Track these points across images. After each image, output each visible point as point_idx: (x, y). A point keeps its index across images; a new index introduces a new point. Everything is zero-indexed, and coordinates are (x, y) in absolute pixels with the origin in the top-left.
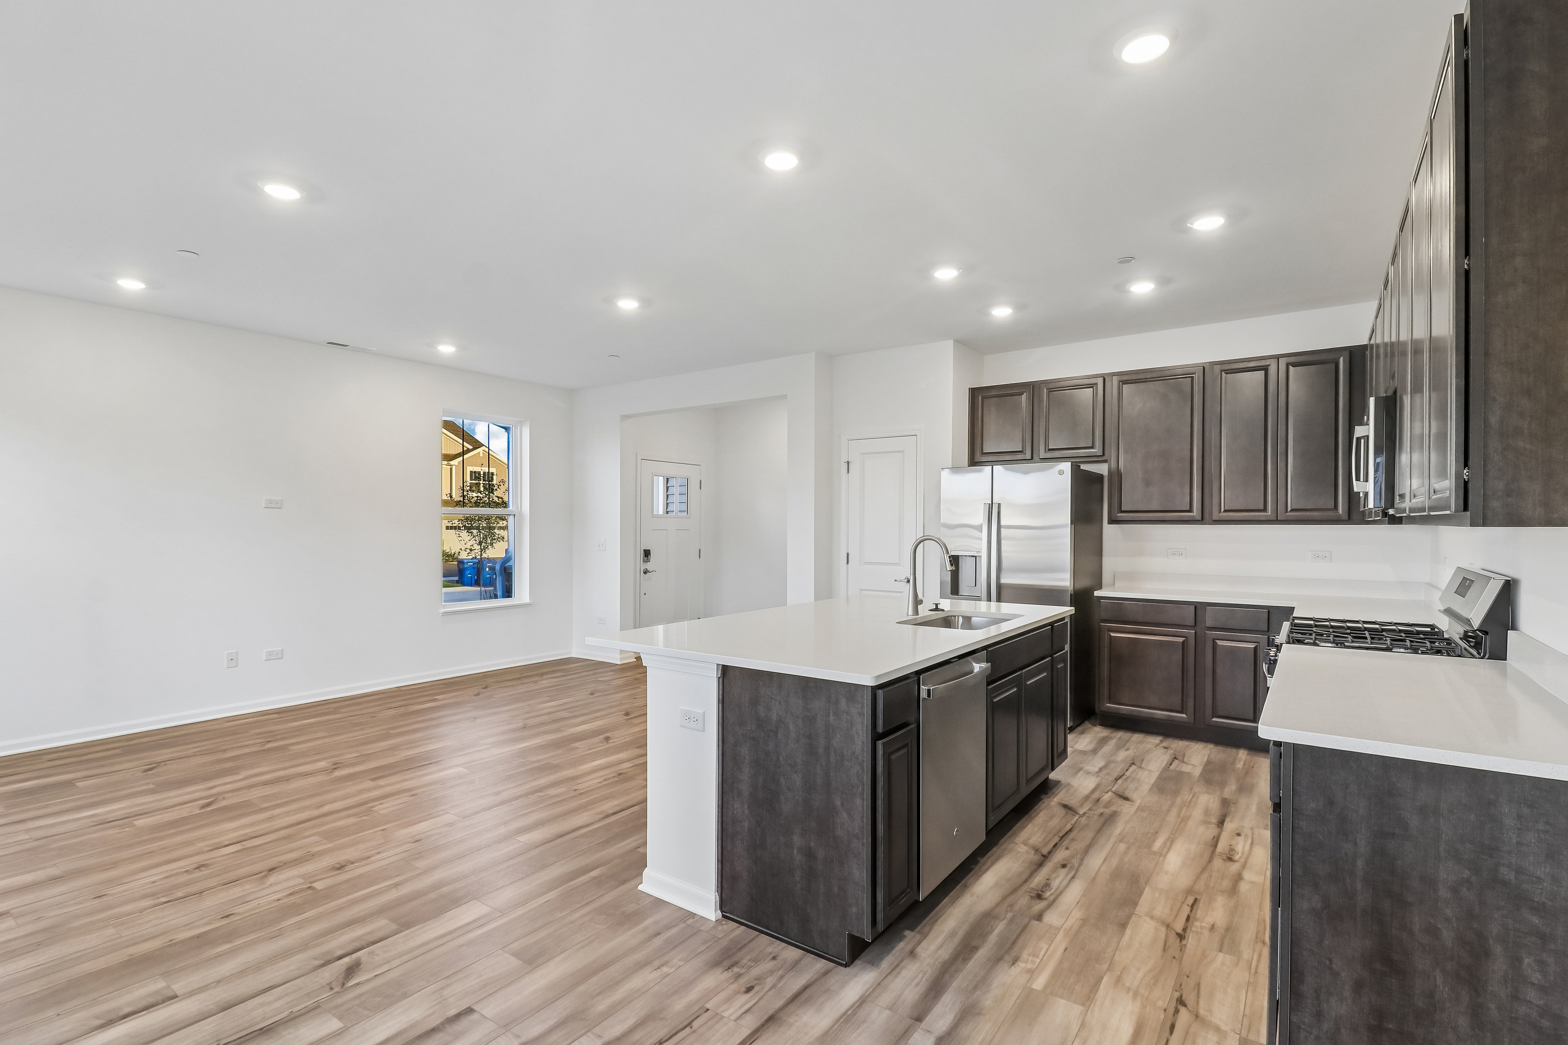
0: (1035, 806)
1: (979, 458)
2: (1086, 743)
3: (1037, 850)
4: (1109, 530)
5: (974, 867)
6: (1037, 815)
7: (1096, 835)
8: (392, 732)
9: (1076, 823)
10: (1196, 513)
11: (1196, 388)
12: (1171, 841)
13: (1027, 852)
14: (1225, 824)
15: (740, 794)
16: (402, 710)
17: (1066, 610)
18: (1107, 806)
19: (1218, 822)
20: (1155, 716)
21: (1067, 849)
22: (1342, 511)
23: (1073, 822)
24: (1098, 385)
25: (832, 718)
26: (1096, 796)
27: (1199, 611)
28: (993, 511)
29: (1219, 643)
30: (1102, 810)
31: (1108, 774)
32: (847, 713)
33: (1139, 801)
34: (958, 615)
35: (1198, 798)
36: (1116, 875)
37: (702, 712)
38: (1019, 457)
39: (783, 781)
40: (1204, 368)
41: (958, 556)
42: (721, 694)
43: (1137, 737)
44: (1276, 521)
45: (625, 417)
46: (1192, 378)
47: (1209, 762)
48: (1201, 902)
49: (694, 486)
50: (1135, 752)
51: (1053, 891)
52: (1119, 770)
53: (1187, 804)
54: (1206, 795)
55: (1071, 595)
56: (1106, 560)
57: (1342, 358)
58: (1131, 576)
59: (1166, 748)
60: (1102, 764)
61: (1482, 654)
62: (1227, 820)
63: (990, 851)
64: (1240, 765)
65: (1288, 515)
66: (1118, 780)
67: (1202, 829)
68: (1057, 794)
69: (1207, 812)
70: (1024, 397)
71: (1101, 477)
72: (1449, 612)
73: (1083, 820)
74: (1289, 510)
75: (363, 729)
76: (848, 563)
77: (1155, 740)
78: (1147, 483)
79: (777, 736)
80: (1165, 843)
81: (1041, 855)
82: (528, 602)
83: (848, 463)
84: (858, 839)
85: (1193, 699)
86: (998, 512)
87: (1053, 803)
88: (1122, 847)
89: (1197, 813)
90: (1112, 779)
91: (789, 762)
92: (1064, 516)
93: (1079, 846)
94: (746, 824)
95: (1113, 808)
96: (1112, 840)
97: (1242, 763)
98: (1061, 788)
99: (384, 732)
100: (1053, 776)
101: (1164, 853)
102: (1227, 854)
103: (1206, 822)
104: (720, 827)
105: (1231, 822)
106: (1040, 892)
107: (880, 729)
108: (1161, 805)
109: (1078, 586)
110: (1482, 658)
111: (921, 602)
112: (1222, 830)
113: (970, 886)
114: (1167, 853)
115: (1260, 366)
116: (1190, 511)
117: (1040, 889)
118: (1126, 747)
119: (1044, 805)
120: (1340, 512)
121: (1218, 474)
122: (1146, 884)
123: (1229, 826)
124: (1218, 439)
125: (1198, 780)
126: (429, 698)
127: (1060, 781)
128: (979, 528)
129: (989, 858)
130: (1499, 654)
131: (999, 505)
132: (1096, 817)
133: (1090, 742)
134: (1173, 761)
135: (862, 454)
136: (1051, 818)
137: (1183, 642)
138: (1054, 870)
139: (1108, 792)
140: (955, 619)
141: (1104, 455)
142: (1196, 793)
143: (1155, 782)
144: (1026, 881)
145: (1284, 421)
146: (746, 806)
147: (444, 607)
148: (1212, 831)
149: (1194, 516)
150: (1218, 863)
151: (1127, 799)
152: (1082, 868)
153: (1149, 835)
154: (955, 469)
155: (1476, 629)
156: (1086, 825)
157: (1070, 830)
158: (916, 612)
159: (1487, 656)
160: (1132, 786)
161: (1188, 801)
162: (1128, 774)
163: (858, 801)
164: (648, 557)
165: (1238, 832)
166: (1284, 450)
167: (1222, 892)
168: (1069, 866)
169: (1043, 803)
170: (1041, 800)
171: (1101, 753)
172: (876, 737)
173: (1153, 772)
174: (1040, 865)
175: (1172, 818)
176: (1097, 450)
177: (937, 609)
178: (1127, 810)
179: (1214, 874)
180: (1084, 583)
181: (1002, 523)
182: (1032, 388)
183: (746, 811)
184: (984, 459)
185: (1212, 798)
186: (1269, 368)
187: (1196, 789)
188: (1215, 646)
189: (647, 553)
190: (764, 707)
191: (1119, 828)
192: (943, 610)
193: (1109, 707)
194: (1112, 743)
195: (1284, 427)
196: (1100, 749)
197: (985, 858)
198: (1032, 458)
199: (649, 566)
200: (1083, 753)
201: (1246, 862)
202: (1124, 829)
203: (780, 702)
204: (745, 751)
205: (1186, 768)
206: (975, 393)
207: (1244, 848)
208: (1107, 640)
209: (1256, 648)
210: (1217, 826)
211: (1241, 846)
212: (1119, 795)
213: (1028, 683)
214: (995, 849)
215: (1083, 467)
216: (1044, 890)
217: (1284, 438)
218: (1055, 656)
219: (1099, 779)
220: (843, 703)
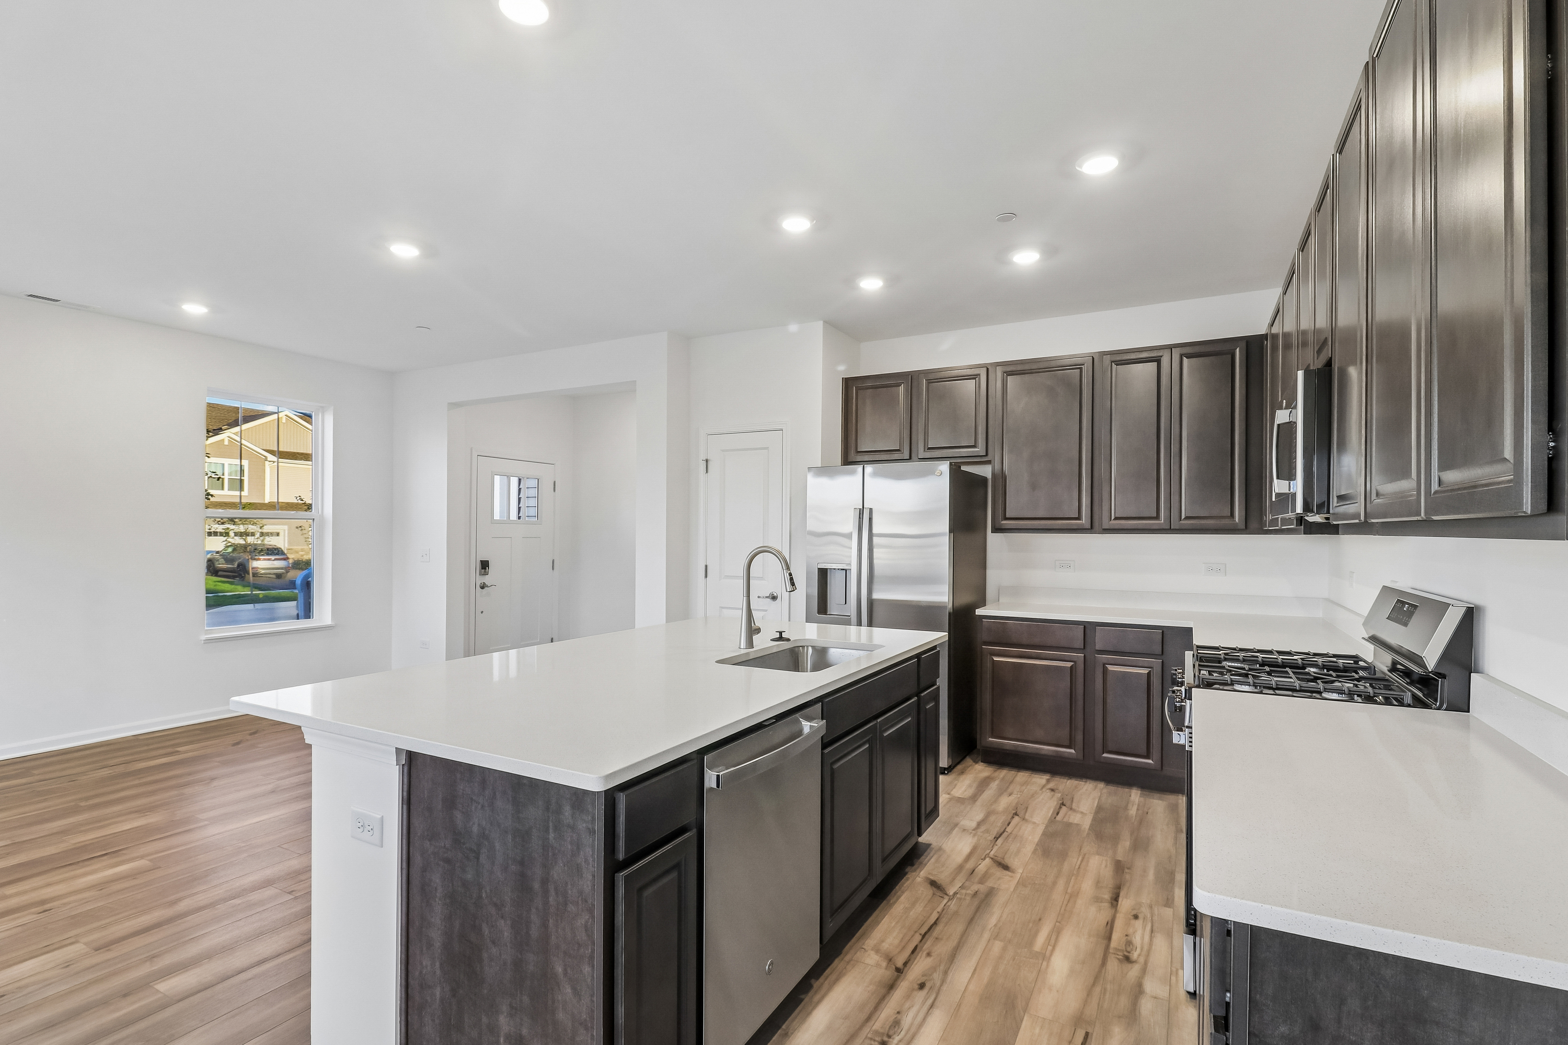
0: (897, 885)
1: (853, 456)
2: (965, 787)
3: (890, 960)
4: (994, 541)
5: (802, 997)
6: (898, 899)
7: (967, 927)
8: (83, 804)
9: (943, 910)
10: (1085, 521)
11: (1085, 380)
12: (1057, 932)
13: (878, 965)
14: (1120, 899)
15: (430, 945)
16: (121, 769)
17: (938, 636)
18: (983, 880)
19: (1112, 898)
20: (1043, 752)
21: (929, 955)
22: (1239, 520)
23: (939, 909)
24: (981, 376)
25: (552, 835)
26: (970, 865)
27: (1088, 631)
28: (864, 516)
29: (1110, 668)
30: (975, 887)
31: (987, 831)
32: (573, 828)
33: (1020, 871)
34: (808, 645)
35: (1088, 861)
36: (986, 998)
37: (380, 817)
38: (896, 456)
39: (486, 930)
40: (1093, 358)
41: (827, 569)
42: (405, 789)
43: (1022, 776)
44: (1169, 530)
45: (454, 406)
46: (1081, 369)
47: (1099, 809)
48: (1094, 1034)
49: (547, 487)
50: (1019, 798)
51: (903, 1033)
52: (999, 824)
53: (1075, 872)
54: (1097, 857)
55: (949, 613)
56: (990, 572)
57: (1238, 349)
58: (1017, 591)
59: (1052, 790)
60: (980, 817)
61: (1438, 704)
62: (1121, 894)
63: (829, 965)
64: (1133, 811)
65: (1181, 523)
66: (998, 838)
67: (1093, 909)
68: (926, 865)
69: (1098, 884)
70: (902, 388)
71: (984, 480)
72: (1374, 639)
73: (953, 905)
74: (1183, 518)
75: (45, 800)
76: (706, 576)
77: (1040, 779)
78: (1034, 486)
79: (478, 859)
80: (1049, 938)
81: (894, 967)
82: (330, 623)
83: (707, 461)
84: (586, 1029)
85: (1082, 733)
86: (870, 518)
87: (919, 879)
88: (997, 946)
89: (1087, 886)
90: (991, 837)
91: (495, 899)
92: (943, 524)
93: (943, 949)
94: (438, 992)
95: (990, 883)
96: (986, 935)
97: (1135, 808)
98: (931, 854)
99: (72, 804)
100: (924, 838)
101: (1048, 953)
102: (1122, 951)
103: (1097, 900)
104: (403, 993)
105: (1126, 898)
106: (885, 1039)
107: (621, 856)
108: (1046, 876)
109: (957, 604)
110: (1439, 709)
111: (758, 630)
112: (1116, 911)
113: (792, 1033)
114: (1051, 955)
115: (1152, 356)
116: (1079, 518)
117: (886, 1032)
118: (1009, 790)
119: (908, 882)
120: (1237, 520)
121: (1108, 477)
122: (1025, 1012)
123: (1125, 904)
124: (1108, 438)
125: (1088, 834)
126: (169, 750)
127: (930, 845)
128: (849, 536)
129: (826, 979)
130: (1461, 704)
131: (871, 510)
132: (968, 898)
133: (970, 786)
134: (1060, 808)
135: (723, 451)
136: (913, 904)
137: (1072, 667)
138: (908, 996)
139: (984, 859)
140: (803, 650)
141: (987, 455)
142: (1085, 855)
143: (1040, 841)
144: (868, 1019)
145: (1178, 418)
146: (438, 964)
147: (207, 632)
148: (1104, 915)
149: (1082, 524)
150: (1113, 965)
151: (1006, 868)
152: (945, 988)
153: (1031, 925)
154: (824, 470)
155: (1430, 670)
156: (956, 913)
157: (935, 923)
158: (750, 644)
159: (1445, 706)
160: (1013, 847)
161: (1077, 867)
162: (1009, 829)
163: (587, 969)
164: (485, 569)
165: (1134, 912)
166: (1177, 450)
167: (1119, 1017)
168: (928, 985)
169: (908, 879)
170: (906, 874)
171: (979, 803)
172: (612, 867)
173: (1038, 825)
174: (891, 987)
175: (1058, 896)
176: (980, 450)
177: (781, 638)
178: (1006, 883)
179: (1109, 987)
180: (966, 599)
181: (875, 531)
182: (910, 379)
183: (438, 972)
184: (859, 458)
185: (1104, 862)
186: (1162, 359)
187: (1086, 849)
188: (1105, 671)
189: (485, 565)
190: (463, 813)
191: (994, 917)
192: (788, 640)
193: (992, 742)
194: (994, 785)
195: (1177, 426)
196: (980, 795)
197: (820, 979)
198: (910, 458)
199: (487, 580)
200: (960, 800)
201: (1146, 963)
202: (1001, 917)
203: (483, 807)
204: (436, 878)
205: (1075, 818)
206: (848, 383)
207: (1143, 938)
208: (989, 665)
209: (1149, 674)
210: (1110, 905)
211: (1140, 935)
212: (997, 862)
213: (885, 735)
214: (836, 961)
215: (964, 468)
216: (891, 1033)
217: (1178, 438)
218: (922, 695)
219: (976, 838)
220: (567, 810)
